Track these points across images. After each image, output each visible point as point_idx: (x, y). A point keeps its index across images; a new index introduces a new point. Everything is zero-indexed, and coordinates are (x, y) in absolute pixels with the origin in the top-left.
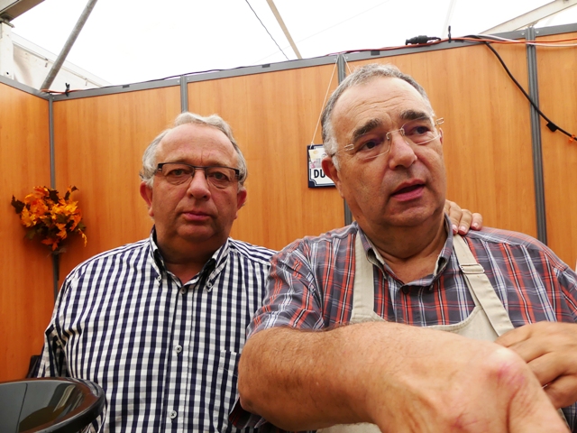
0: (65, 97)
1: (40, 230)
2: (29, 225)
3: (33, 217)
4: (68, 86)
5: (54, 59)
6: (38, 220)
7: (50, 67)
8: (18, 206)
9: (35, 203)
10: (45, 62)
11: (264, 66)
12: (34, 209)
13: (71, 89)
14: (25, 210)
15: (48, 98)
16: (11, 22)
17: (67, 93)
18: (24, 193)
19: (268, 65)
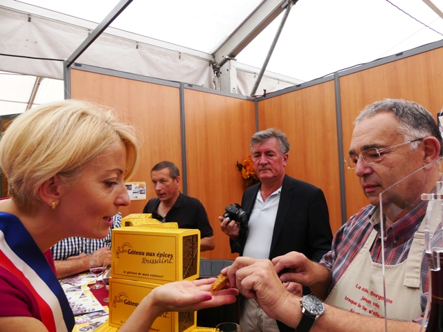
0: (264, 98)
1: (251, 181)
2: (245, 178)
3: (248, 173)
4: (265, 91)
5: (259, 71)
6: (250, 175)
7: (257, 77)
8: (240, 167)
9: (248, 165)
10: (253, 75)
11: (397, 55)
12: (248, 168)
13: (267, 92)
14: (243, 169)
15: (255, 100)
16: (235, 58)
17: (265, 95)
18: (243, 159)
19: (401, 54)
